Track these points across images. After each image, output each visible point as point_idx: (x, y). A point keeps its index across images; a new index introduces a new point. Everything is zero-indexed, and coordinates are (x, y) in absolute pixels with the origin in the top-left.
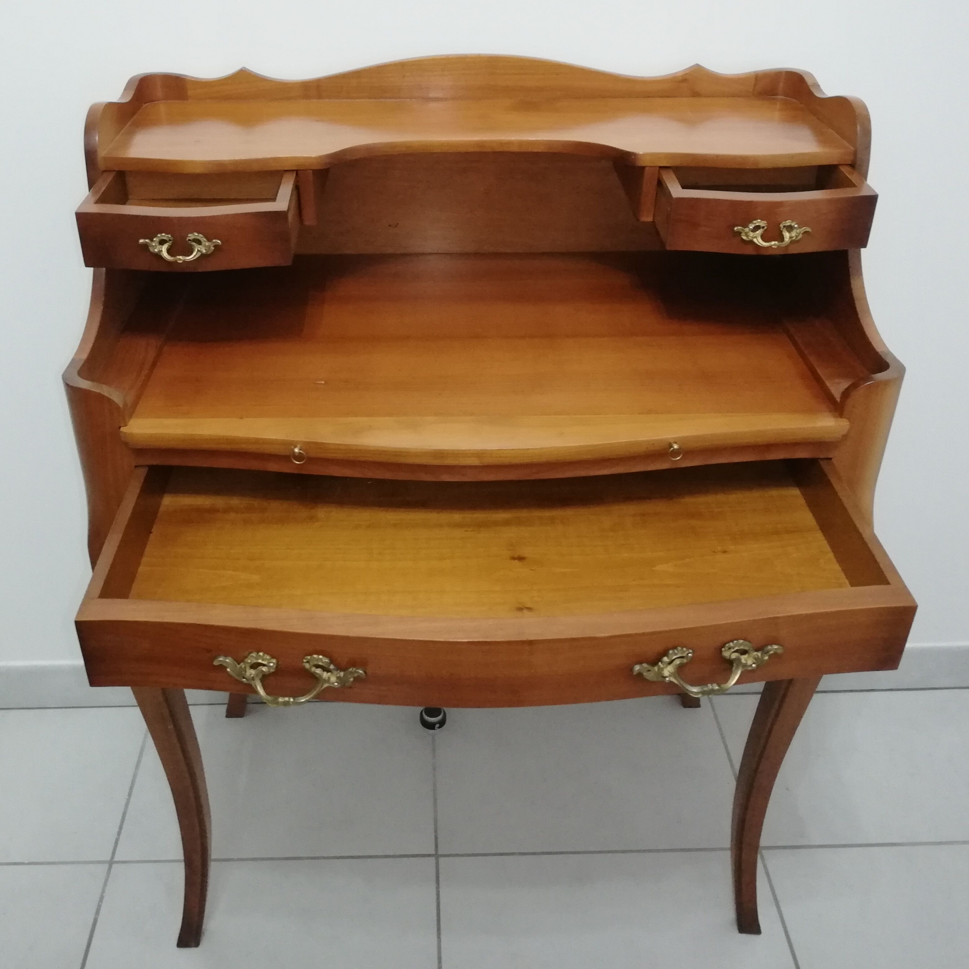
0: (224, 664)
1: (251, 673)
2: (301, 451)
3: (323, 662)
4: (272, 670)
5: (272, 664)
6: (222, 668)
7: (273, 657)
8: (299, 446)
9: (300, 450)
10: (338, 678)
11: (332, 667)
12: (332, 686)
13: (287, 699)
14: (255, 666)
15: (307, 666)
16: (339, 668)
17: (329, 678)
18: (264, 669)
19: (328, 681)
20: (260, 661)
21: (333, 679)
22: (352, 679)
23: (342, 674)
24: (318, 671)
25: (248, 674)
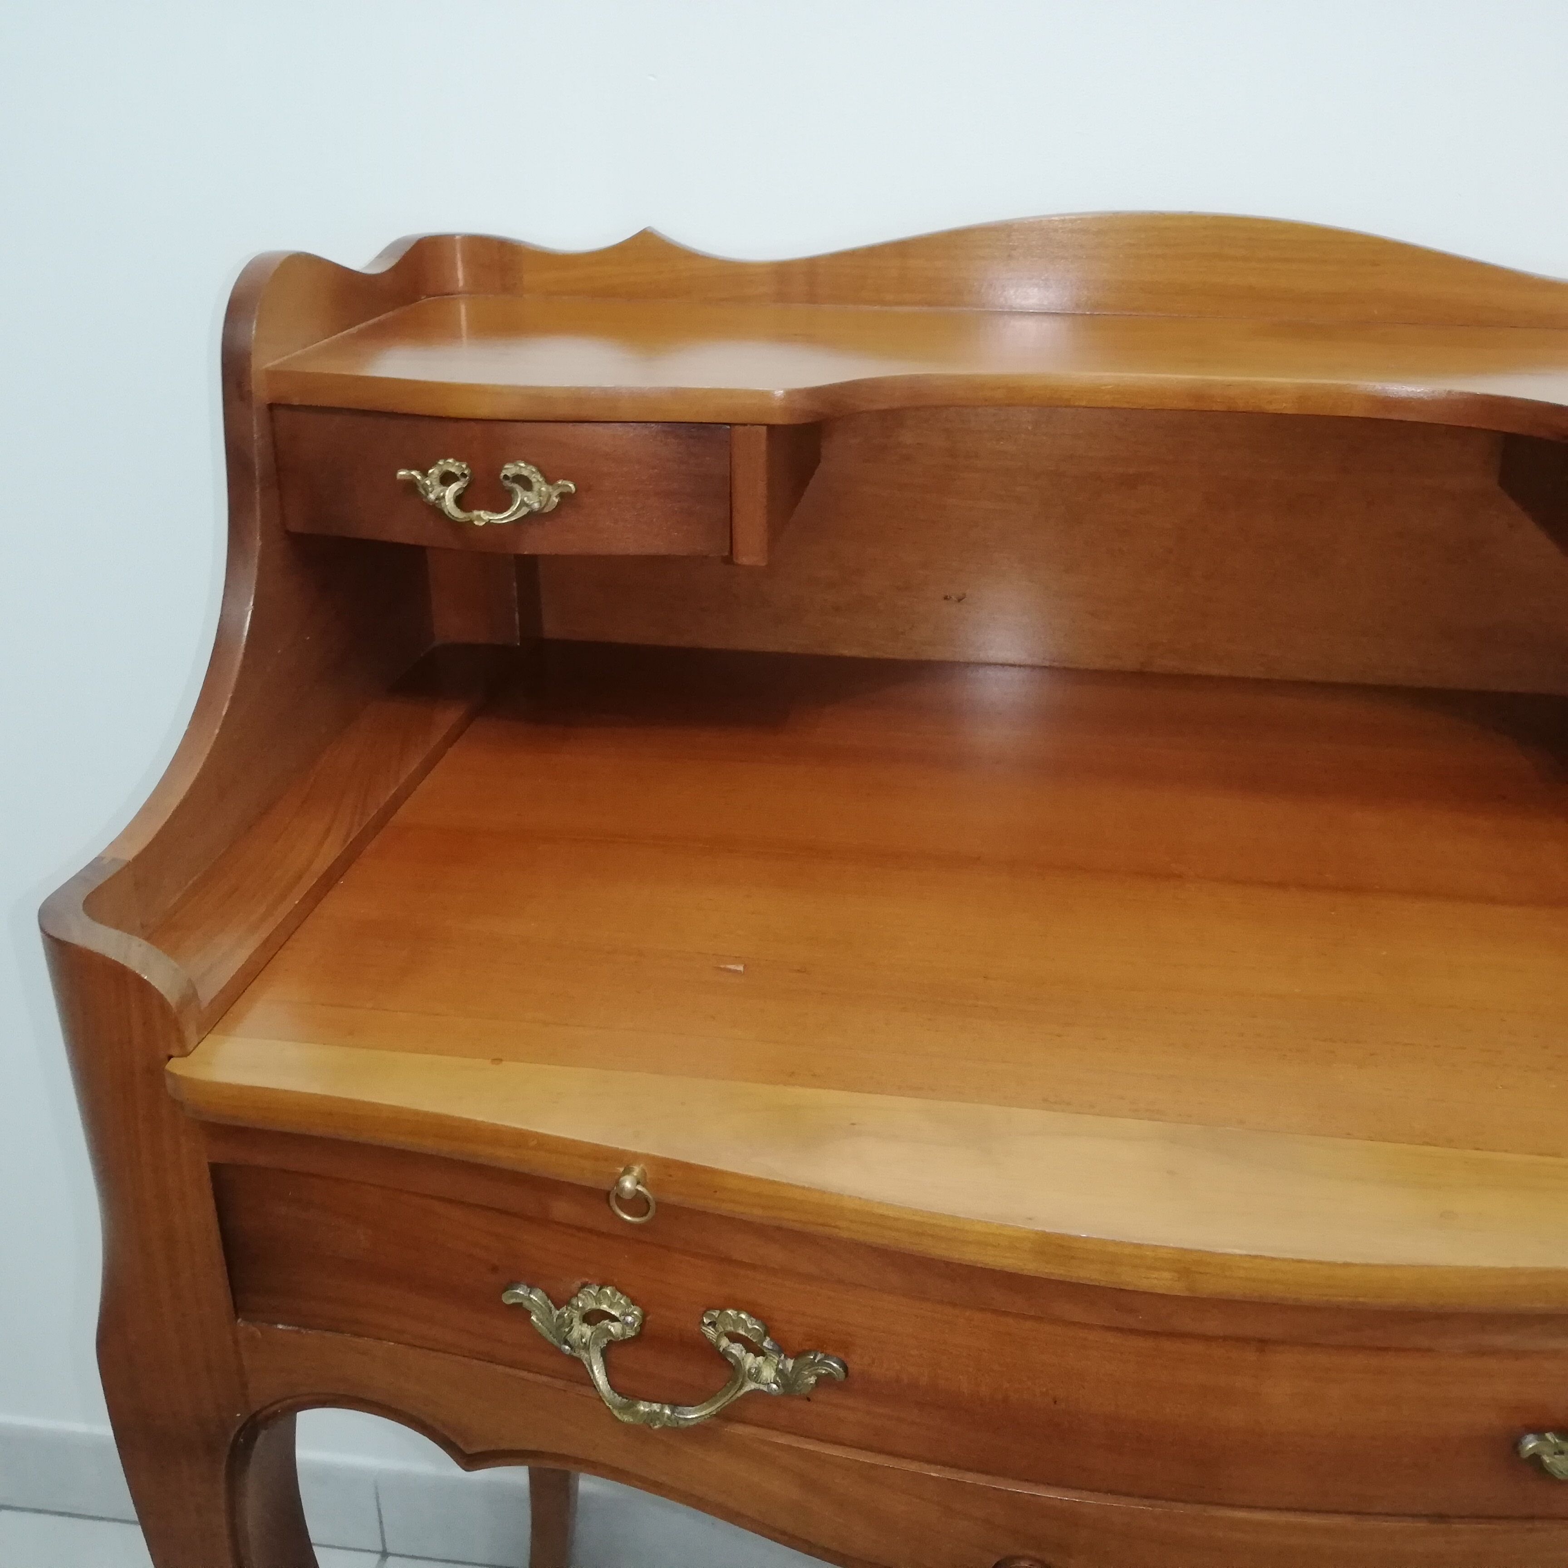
0: (526, 1304)
1: (582, 1331)
2: (640, 1188)
3: (747, 1330)
4: (630, 1333)
5: (630, 1319)
6: (521, 1312)
7: (634, 1302)
8: (637, 1170)
9: (638, 1183)
10: (779, 1372)
11: (767, 1344)
12: (765, 1389)
13: (656, 1407)
14: (592, 1317)
15: (710, 1332)
16: (782, 1348)
17: (759, 1370)
18: (615, 1328)
19: (756, 1376)
20: (604, 1307)
21: (768, 1373)
22: (812, 1380)
23: (790, 1363)
24: (736, 1349)
25: (575, 1334)
